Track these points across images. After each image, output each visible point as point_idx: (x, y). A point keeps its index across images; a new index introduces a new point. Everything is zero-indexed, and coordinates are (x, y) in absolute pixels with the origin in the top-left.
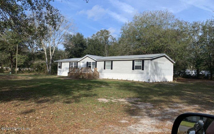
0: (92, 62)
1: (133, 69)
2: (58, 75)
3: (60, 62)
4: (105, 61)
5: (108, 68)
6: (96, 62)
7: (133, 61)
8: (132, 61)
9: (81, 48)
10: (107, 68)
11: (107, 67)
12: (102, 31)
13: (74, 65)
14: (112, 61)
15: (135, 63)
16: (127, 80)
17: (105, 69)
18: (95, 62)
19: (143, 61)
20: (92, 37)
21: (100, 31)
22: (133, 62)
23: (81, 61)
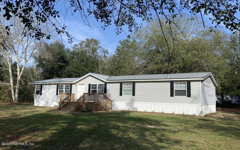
0: (99, 85)
1: (172, 95)
2: (35, 104)
3: (39, 84)
4: (121, 83)
5: (127, 94)
6: (106, 83)
7: (172, 83)
8: (169, 83)
9: (61, 64)
10: (125, 94)
11: (126, 92)
12: (87, 40)
13: (65, 89)
14: (134, 83)
15: (175, 85)
16: (162, 112)
17: (121, 94)
18: (104, 83)
19: (189, 83)
20: (74, 48)
21: (85, 41)
22: (171, 85)
23: (78, 83)
